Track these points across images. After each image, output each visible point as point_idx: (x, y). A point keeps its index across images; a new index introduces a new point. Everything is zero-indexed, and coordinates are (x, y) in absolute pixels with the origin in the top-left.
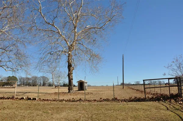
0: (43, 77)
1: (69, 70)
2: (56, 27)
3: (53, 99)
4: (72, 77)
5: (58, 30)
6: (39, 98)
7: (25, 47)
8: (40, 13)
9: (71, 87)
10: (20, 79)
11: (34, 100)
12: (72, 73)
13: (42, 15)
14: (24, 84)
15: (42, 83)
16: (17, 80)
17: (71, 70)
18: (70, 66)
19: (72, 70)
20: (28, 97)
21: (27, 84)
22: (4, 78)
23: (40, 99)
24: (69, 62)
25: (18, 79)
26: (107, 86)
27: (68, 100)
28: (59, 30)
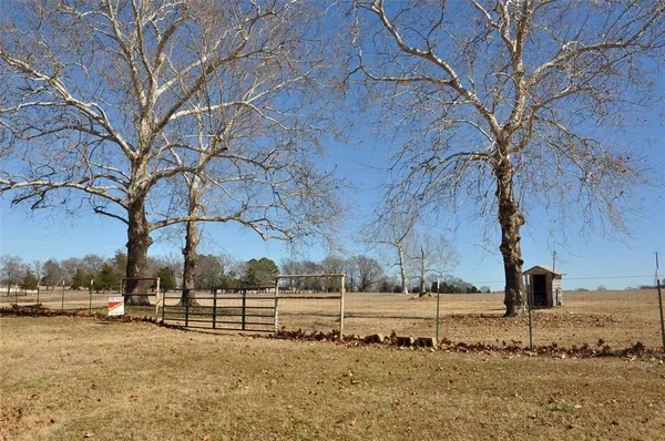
0: (362, 260)
1: (506, 227)
2: (440, 61)
3: (504, 343)
4: (520, 255)
5: (449, 72)
6: (440, 339)
7: (320, 151)
8: (378, 17)
9: (517, 293)
10: (285, 268)
11: (422, 345)
12: (519, 239)
13: (386, 25)
14: (298, 286)
15: (358, 280)
16: (277, 271)
17: (514, 224)
18: (506, 210)
19: (517, 227)
20: (393, 334)
21: (310, 286)
22: (240, 267)
23: (445, 341)
24: (503, 193)
25: (280, 268)
26: (601, 290)
27: (575, 350)
28: (453, 72)
